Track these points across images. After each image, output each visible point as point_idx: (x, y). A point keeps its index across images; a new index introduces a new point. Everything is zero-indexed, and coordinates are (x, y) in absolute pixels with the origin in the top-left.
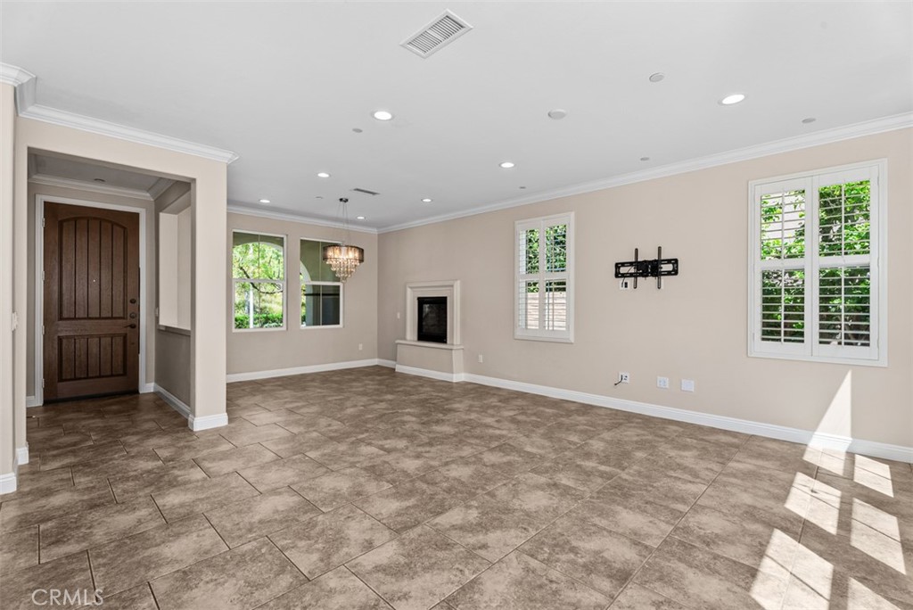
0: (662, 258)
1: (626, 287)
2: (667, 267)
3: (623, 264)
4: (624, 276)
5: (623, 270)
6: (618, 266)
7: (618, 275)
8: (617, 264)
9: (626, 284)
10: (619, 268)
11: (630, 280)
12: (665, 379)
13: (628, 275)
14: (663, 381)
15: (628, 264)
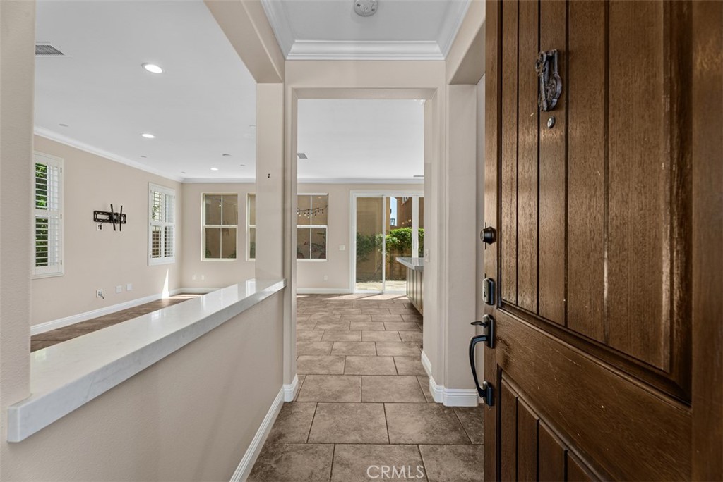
0: (114, 212)
1: (101, 228)
3: (99, 212)
4: (99, 220)
5: (99, 217)
6: (96, 213)
7: (96, 220)
9: (101, 226)
11: (104, 225)
12: (120, 286)
13: (104, 221)
14: (119, 289)
15: (103, 213)
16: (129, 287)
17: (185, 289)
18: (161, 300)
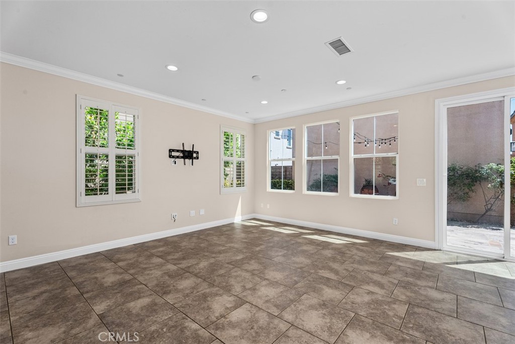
0: (194, 150)
1: (175, 163)
2: (195, 155)
3: (173, 150)
4: (173, 157)
5: (174, 154)
6: (171, 151)
7: (170, 156)
8: (170, 150)
9: (175, 162)
10: (171, 152)
11: (177, 160)
12: (194, 211)
13: (178, 157)
14: (193, 213)
15: (178, 151)
16: (202, 212)
17: (257, 215)
18: (233, 223)
